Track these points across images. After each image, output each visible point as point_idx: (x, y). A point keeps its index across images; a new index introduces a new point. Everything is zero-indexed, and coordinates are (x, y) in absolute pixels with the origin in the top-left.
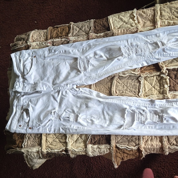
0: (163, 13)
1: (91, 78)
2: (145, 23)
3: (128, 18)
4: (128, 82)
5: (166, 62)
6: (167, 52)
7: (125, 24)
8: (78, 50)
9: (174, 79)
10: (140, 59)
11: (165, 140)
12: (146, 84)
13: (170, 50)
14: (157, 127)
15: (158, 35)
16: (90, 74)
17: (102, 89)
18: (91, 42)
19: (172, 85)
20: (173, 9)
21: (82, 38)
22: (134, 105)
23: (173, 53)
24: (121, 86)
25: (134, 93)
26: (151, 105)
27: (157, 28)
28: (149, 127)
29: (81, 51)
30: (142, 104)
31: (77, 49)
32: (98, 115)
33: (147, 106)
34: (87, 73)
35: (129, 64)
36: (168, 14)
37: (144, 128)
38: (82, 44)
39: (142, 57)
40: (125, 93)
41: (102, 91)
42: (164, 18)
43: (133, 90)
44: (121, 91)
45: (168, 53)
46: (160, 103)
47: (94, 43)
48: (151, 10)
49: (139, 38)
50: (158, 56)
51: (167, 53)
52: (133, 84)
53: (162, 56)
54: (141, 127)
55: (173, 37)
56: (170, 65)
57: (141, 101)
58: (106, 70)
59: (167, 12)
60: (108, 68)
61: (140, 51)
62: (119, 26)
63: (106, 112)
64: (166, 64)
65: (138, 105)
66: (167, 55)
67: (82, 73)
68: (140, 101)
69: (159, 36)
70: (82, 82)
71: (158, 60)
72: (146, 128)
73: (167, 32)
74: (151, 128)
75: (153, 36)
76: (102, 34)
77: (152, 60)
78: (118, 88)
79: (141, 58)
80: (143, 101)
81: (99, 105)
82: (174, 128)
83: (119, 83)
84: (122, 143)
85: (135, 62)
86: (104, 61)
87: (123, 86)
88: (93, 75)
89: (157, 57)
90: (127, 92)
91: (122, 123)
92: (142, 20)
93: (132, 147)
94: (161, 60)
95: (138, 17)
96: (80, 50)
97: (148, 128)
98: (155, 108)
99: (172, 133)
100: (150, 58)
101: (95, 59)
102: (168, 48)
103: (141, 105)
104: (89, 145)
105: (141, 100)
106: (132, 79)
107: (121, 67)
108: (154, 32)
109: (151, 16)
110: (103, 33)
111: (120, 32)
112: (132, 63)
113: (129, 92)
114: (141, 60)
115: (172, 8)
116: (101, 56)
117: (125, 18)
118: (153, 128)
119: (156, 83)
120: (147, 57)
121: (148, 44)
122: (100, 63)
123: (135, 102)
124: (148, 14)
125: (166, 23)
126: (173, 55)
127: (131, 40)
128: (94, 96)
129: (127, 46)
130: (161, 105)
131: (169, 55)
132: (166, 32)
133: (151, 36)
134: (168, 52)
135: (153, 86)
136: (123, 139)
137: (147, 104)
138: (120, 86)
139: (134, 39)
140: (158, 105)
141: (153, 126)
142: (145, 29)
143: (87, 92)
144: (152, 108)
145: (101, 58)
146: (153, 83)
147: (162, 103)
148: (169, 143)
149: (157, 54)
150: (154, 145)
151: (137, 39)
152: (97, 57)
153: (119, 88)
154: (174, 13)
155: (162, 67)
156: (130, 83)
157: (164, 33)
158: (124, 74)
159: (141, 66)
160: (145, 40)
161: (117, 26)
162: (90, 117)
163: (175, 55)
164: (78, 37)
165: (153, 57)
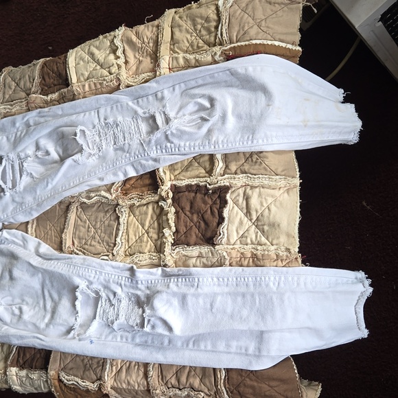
0: (178, 34)
1: (24, 207)
2: (140, 62)
3: (108, 52)
4: (97, 218)
5: (176, 167)
6: (172, 143)
7: (98, 67)
8: (7, 138)
9: (188, 213)
10: (120, 158)
11: (153, 373)
12: (131, 225)
13: (180, 137)
14: (138, 340)
15: (159, 95)
16: (23, 198)
17: (50, 232)
18: (32, 116)
19: (183, 229)
20: (199, 21)
21: (18, 108)
22: (96, 280)
23: (185, 145)
24: (84, 227)
25: (107, 247)
26: (130, 280)
27: (160, 75)
28: (122, 337)
29: (13, 139)
30: (113, 276)
31: (6, 134)
32: (35, 297)
33: (123, 283)
34: (17, 195)
35: (97, 172)
36: (189, 37)
37: (113, 338)
38: (14, 123)
39: (125, 154)
40: (90, 245)
41: (49, 237)
42: (179, 48)
43: (106, 238)
44: (83, 239)
45: (175, 145)
46: (148, 276)
47: (37, 118)
48: (153, 26)
49: (121, 105)
50: (155, 152)
51: (173, 145)
52: (107, 223)
53: (164, 151)
54: (106, 337)
55: (190, 100)
56: (184, 176)
57: (112, 270)
58: (54, 188)
59: (186, 29)
60: (57, 184)
61: (121, 138)
62: (86, 74)
63: (49, 291)
64: (177, 172)
65: (105, 280)
66: (173, 150)
67: (8, 194)
68: (108, 269)
69: (163, 98)
70: (5, 216)
71: (156, 163)
72: (114, 339)
73: (180, 86)
74: (124, 340)
75: (150, 97)
76: (55, 96)
77: (143, 162)
78: (77, 233)
79: (124, 157)
80: (116, 270)
81: (33, 275)
82: (171, 345)
83: (81, 220)
84: (71, 372)
85: (111, 166)
86: (55, 165)
87: (89, 227)
88: (29, 199)
89: (153, 154)
90: (93, 243)
91: (72, 321)
92: (135, 56)
93: (88, 383)
94: (161, 162)
95: (126, 47)
96: (10, 136)
97: (119, 339)
98: (137, 288)
99: (165, 358)
100: (140, 156)
101: (37, 160)
102: (174, 131)
103: (111, 281)
104: (12, 368)
105: (113, 267)
106: (106, 209)
107: (81, 179)
108: (149, 87)
109: (151, 45)
110: (57, 94)
111: (87, 88)
112: (104, 169)
113: (99, 242)
114: (123, 161)
115: (197, 19)
116: (48, 153)
117: (102, 51)
118: (130, 340)
119: (152, 222)
120: (134, 154)
121: (140, 121)
122: (47, 170)
123: (98, 273)
124: (146, 40)
125: (181, 62)
126: (186, 149)
127: (106, 110)
128: (30, 251)
129: (98, 126)
130: (150, 282)
131: (177, 150)
132: (177, 87)
133: (145, 99)
134: (176, 141)
135: (146, 228)
136: (75, 361)
137: (124, 278)
138: (81, 228)
139: (112, 108)
140: (144, 282)
141: (130, 336)
142: (136, 80)
143: (18, 239)
144: (133, 288)
145: (47, 157)
146: (145, 221)
147: (152, 277)
148: (163, 382)
149: (154, 148)
150: (132, 382)
151: (117, 106)
152: (39, 154)
153: (80, 231)
154: (200, 31)
155: (161, 181)
156: (101, 221)
157: (174, 90)
158: (89, 198)
159: (122, 178)
160: (133, 109)
161: (82, 74)
162: (20, 301)
163: (190, 149)
164: (12, 105)
165: (146, 155)
